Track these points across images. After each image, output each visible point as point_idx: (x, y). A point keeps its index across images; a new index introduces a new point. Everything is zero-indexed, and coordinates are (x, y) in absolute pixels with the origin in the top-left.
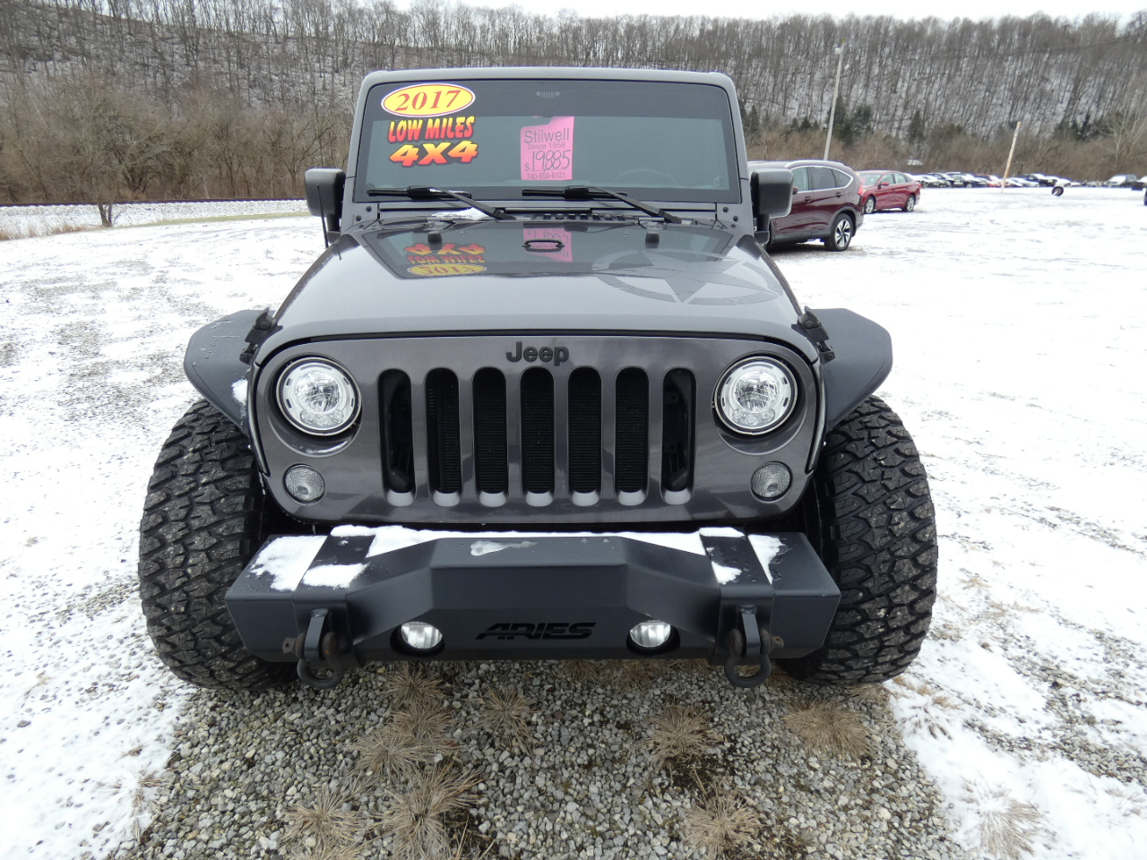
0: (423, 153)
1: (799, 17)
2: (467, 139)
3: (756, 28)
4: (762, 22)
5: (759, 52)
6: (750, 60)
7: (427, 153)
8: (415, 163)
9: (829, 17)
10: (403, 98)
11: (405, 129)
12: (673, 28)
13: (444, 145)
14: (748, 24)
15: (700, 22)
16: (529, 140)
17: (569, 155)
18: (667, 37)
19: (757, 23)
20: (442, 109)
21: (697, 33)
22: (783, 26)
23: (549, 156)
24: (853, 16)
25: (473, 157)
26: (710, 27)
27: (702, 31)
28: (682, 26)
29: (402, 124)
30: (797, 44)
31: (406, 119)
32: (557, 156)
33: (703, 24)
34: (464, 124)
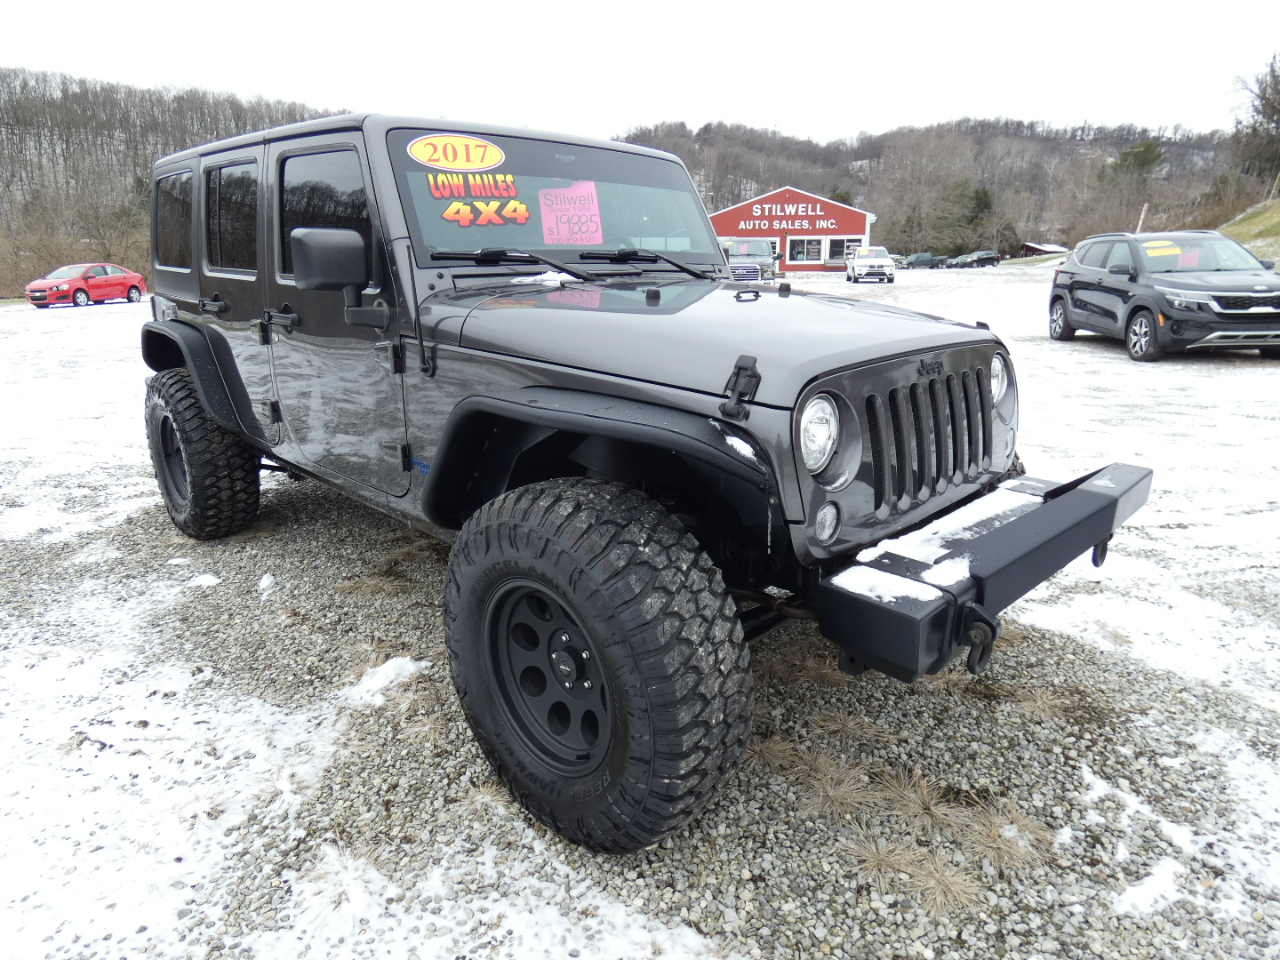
0: (476, 212)
1: (197, 91)
2: (514, 198)
3: (143, 98)
4: (149, 91)
5: (153, 126)
6: (144, 135)
7: (481, 213)
8: (472, 222)
9: (234, 95)
10: (431, 149)
11: (446, 183)
12: (18, 84)
13: (495, 205)
14: (130, 92)
15: (59, 80)
16: (550, 203)
17: (597, 219)
18: (11, 93)
19: (143, 93)
20: (476, 164)
21: (58, 94)
22: (179, 99)
23: (575, 220)
24: (261, 99)
25: (527, 219)
26: (76, 89)
27: (65, 91)
28: (32, 83)
29: (441, 178)
30: (202, 120)
31: (444, 172)
32: (583, 219)
33: (64, 84)
34: (505, 181)
